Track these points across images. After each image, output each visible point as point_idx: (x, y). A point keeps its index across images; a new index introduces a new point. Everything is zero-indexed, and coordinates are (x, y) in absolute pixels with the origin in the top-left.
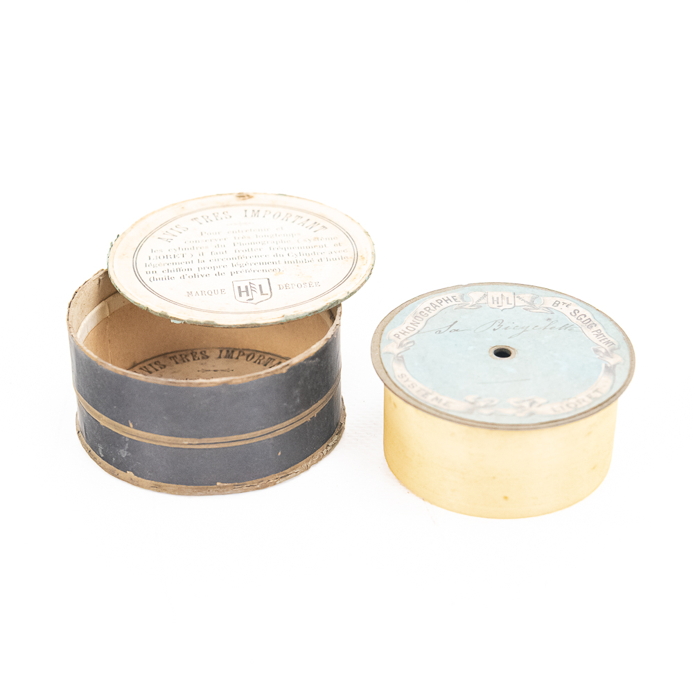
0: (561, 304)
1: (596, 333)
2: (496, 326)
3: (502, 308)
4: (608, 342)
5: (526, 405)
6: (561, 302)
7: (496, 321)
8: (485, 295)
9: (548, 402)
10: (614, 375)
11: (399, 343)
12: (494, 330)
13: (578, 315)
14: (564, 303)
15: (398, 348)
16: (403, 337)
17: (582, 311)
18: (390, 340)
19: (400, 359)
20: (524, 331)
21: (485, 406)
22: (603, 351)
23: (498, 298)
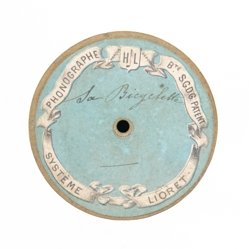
0: (174, 66)
1: (193, 105)
2: (122, 94)
3: (129, 69)
4: (201, 118)
5: (131, 193)
6: (174, 64)
7: (123, 86)
8: (119, 50)
9: (147, 191)
10: (198, 159)
11: (49, 112)
12: (120, 98)
13: (185, 80)
14: (176, 66)
15: (49, 120)
16: (53, 105)
17: (189, 78)
18: (43, 110)
19: (49, 134)
20: (142, 101)
21: (104, 194)
22: (195, 128)
23: (128, 54)
